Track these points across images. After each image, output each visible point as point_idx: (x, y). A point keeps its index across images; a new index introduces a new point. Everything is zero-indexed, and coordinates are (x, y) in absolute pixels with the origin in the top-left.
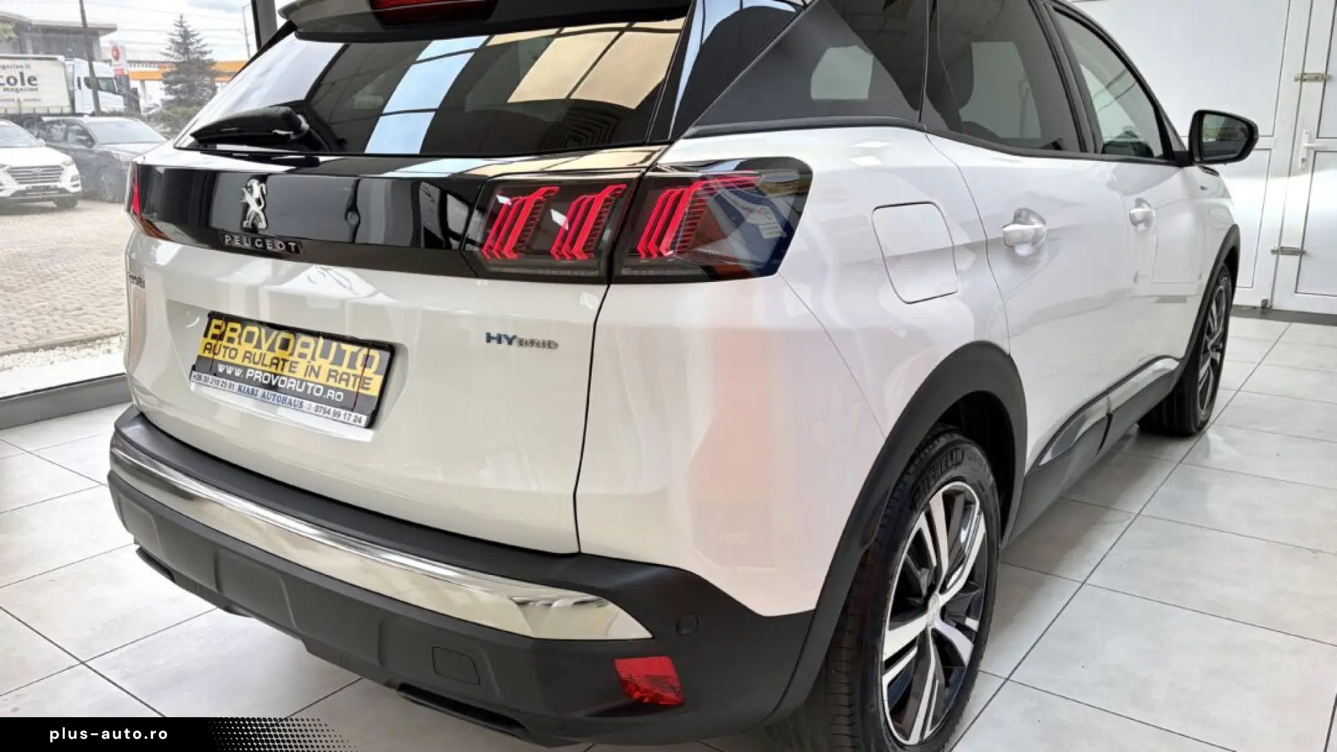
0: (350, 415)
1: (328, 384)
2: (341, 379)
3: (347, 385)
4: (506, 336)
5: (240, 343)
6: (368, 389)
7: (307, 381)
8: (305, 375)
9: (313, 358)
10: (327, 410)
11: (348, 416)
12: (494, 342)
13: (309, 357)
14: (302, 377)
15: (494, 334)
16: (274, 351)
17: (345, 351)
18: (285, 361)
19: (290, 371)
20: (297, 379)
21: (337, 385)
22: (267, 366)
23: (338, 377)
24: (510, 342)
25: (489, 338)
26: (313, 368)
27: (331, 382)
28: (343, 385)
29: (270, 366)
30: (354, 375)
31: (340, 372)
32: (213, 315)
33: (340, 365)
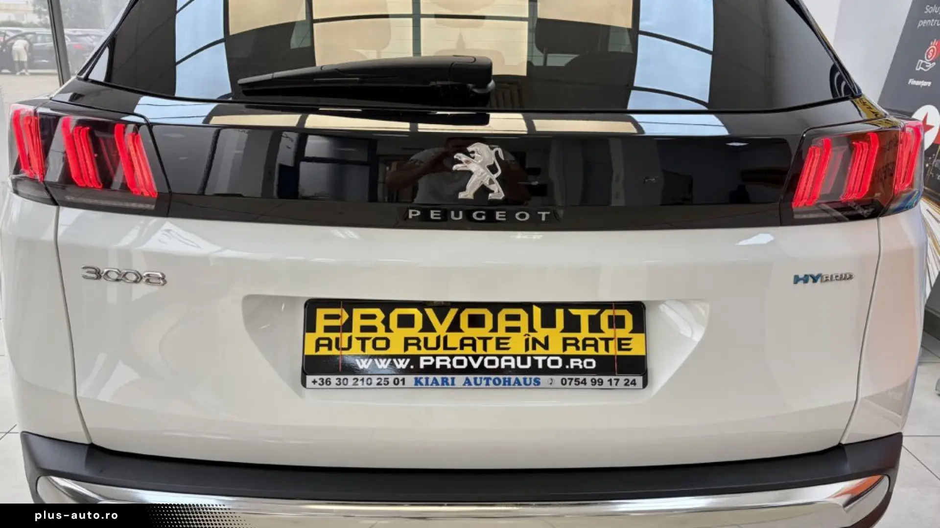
0: (618, 380)
1: (566, 353)
2: (585, 346)
3: (596, 350)
4: (812, 276)
5: (388, 330)
6: (629, 350)
7: (532, 356)
8: (527, 349)
9: (531, 329)
10: (580, 381)
11: (614, 382)
12: (801, 283)
13: (525, 328)
14: (523, 352)
15: (801, 276)
16: (461, 331)
17: (578, 317)
18: (485, 340)
19: (498, 348)
20: (515, 356)
21: (581, 352)
22: (455, 349)
23: (580, 344)
24: (815, 281)
25: (797, 279)
26: (535, 341)
27: (571, 350)
28: (590, 351)
29: (462, 348)
30: (602, 339)
31: (581, 340)
32: (312, 306)
33: (578, 330)
